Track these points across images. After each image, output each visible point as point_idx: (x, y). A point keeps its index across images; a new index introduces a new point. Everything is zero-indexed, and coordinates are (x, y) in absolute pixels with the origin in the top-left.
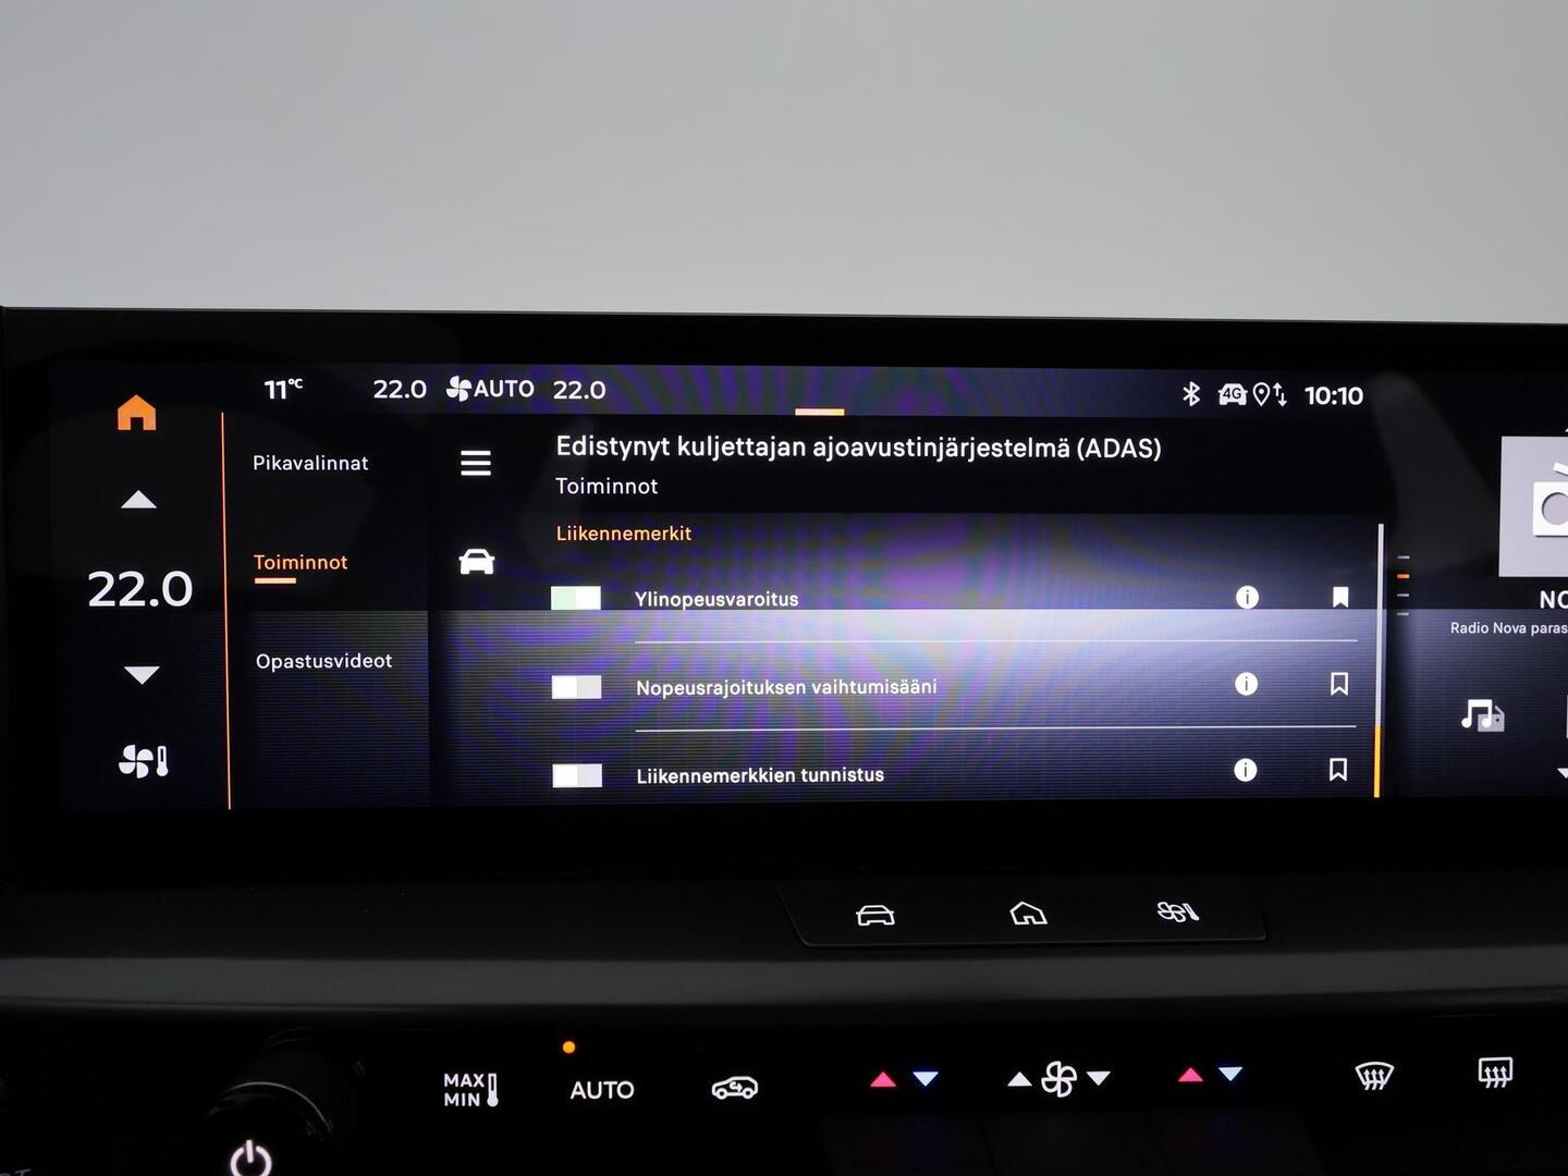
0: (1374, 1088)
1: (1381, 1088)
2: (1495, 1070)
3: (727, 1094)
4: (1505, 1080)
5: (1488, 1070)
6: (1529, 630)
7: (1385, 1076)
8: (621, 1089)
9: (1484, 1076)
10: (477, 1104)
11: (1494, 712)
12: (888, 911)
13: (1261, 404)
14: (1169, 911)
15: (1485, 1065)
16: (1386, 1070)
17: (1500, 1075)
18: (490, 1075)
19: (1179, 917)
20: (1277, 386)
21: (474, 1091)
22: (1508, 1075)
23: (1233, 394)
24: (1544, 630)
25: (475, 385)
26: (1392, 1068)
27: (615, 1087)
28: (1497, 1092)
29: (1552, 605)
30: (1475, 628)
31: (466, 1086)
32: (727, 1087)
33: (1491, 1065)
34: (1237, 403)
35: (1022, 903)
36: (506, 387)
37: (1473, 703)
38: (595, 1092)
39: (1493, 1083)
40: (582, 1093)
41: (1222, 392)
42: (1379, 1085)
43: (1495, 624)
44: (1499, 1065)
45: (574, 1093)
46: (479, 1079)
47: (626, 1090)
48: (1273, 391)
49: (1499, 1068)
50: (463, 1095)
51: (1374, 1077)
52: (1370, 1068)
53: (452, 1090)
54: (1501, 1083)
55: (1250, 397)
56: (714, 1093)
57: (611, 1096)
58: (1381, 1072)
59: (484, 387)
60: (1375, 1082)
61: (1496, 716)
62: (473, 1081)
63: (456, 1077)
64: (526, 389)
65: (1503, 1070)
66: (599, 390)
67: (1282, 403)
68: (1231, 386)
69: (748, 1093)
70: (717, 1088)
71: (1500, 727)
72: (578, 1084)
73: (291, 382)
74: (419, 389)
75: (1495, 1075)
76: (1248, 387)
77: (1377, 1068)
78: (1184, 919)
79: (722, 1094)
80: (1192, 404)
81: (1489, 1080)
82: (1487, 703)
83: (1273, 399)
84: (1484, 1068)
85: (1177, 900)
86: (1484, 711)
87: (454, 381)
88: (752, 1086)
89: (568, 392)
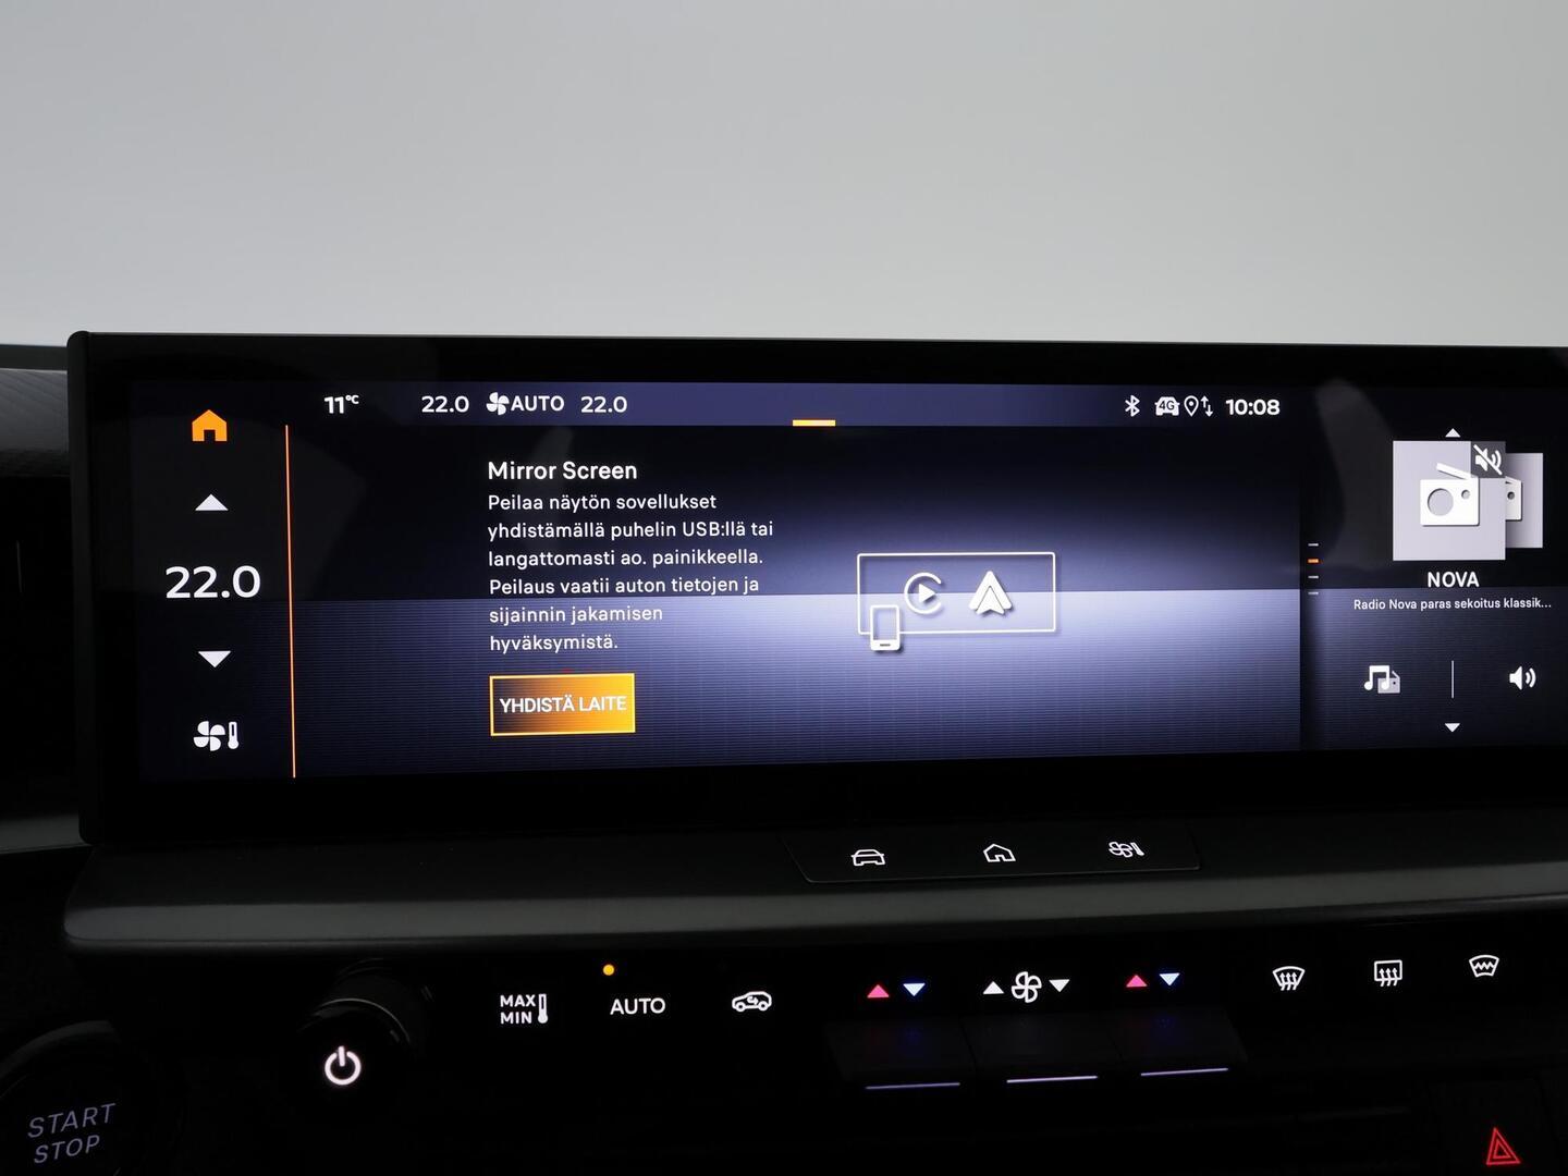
0: (1288, 989)
1: (1294, 988)
2: (1388, 971)
3: (745, 1007)
4: (1396, 979)
5: (1382, 971)
6: (1419, 606)
7: (1297, 978)
8: (655, 1005)
9: (1379, 976)
10: (530, 1021)
11: (1392, 676)
12: (878, 854)
13: (1191, 414)
14: (1118, 849)
15: (1379, 967)
16: (1298, 973)
17: (1392, 975)
18: (540, 996)
19: (1127, 853)
20: (1205, 399)
21: (526, 1010)
22: (1398, 976)
23: (1167, 406)
24: (1432, 605)
25: (512, 401)
26: (1303, 971)
27: (649, 1003)
28: (1390, 989)
29: (1437, 584)
30: (1374, 605)
31: (520, 1006)
32: (745, 1001)
33: (1385, 967)
34: (1171, 414)
35: (994, 845)
36: (540, 402)
37: (1373, 669)
38: (631, 1008)
39: (1386, 982)
40: (620, 1009)
41: (1158, 404)
42: (1292, 986)
43: (1391, 601)
44: (1391, 966)
45: (614, 1009)
46: (531, 999)
47: (658, 1005)
48: (1201, 403)
49: (1391, 970)
50: (517, 1014)
51: (1288, 979)
52: (1285, 972)
53: (507, 1009)
54: (1393, 982)
55: (1181, 408)
56: (734, 1006)
57: (645, 1011)
58: (1294, 975)
59: (520, 402)
60: (1289, 983)
61: (1393, 680)
62: (526, 1001)
63: (511, 998)
64: (557, 403)
65: (1395, 971)
66: (621, 404)
67: (1209, 413)
68: (1166, 399)
69: (763, 1006)
70: (736, 1002)
71: (1397, 689)
72: (617, 1002)
73: (348, 398)
74: (463, 405)
75: (1388, 975)
76: (1180, 400)
77: (1291, 972)
78: (1131, 855)
79: (741, 1007)
80: (1133, 414)
81: (1383, 980)
82: (1385, 669)
83: (1201, 410)
84: (1378, 970)
85: (1125, 839)
86: (1383, 675)
87: (494, 396)
88: (767, 1000)
89: (594, 406)
